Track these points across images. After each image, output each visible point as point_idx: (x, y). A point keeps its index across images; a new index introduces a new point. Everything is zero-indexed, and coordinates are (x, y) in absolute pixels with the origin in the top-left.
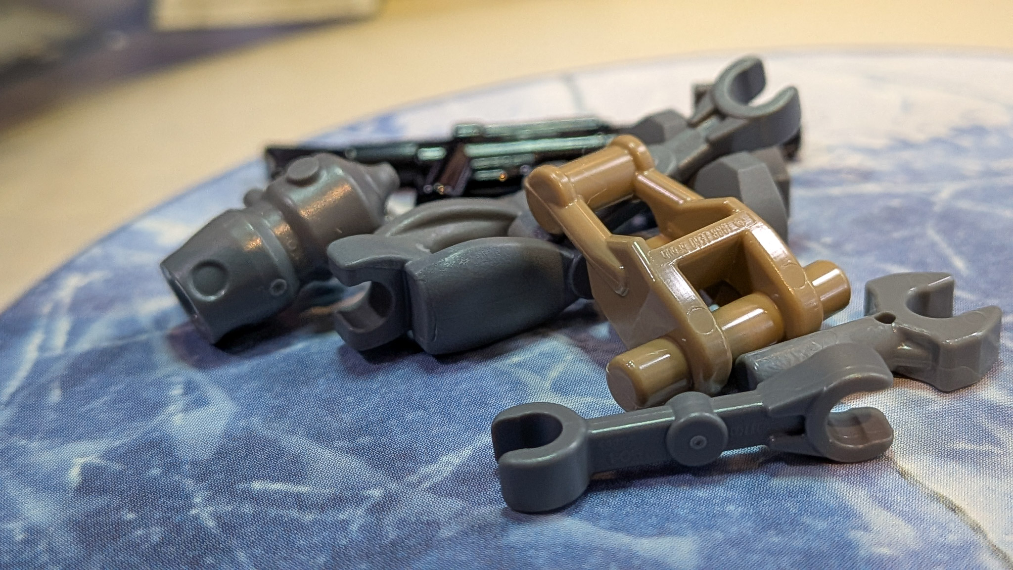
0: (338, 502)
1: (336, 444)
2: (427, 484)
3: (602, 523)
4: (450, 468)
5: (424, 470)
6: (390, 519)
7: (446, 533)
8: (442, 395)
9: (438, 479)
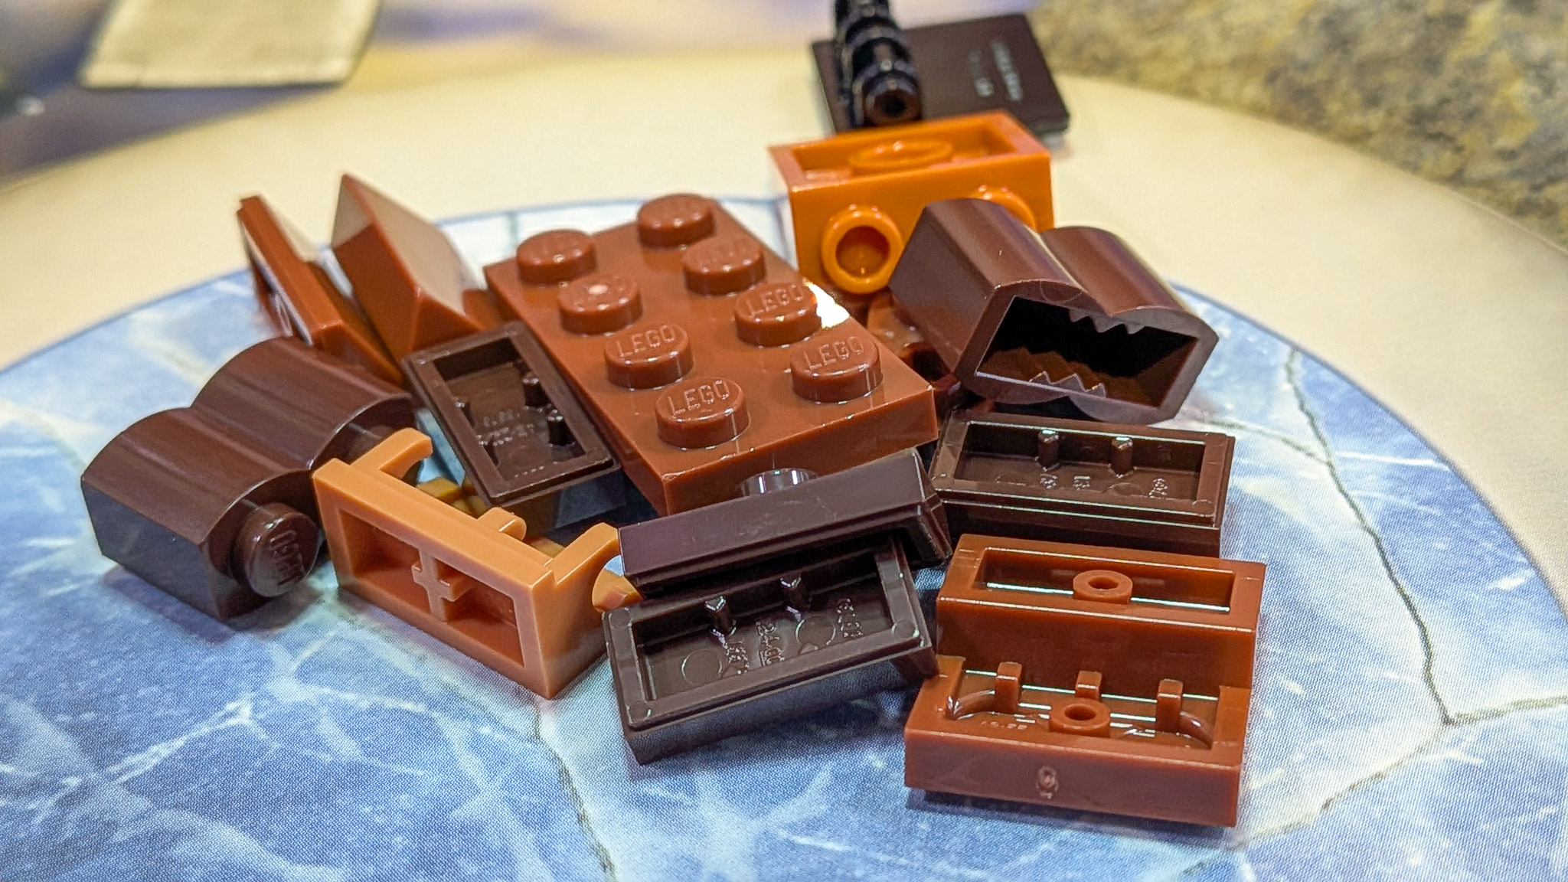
0: (34, 788)
1: (61, 718)
2: (125, 778)
3: (269, 844)
4: (155, 761)
5: (131, 760)
6: (74, 815)
7: (119, 837)
8: (186, 668)
9: (137, 773)
